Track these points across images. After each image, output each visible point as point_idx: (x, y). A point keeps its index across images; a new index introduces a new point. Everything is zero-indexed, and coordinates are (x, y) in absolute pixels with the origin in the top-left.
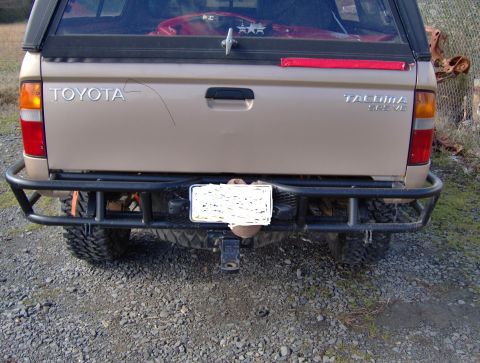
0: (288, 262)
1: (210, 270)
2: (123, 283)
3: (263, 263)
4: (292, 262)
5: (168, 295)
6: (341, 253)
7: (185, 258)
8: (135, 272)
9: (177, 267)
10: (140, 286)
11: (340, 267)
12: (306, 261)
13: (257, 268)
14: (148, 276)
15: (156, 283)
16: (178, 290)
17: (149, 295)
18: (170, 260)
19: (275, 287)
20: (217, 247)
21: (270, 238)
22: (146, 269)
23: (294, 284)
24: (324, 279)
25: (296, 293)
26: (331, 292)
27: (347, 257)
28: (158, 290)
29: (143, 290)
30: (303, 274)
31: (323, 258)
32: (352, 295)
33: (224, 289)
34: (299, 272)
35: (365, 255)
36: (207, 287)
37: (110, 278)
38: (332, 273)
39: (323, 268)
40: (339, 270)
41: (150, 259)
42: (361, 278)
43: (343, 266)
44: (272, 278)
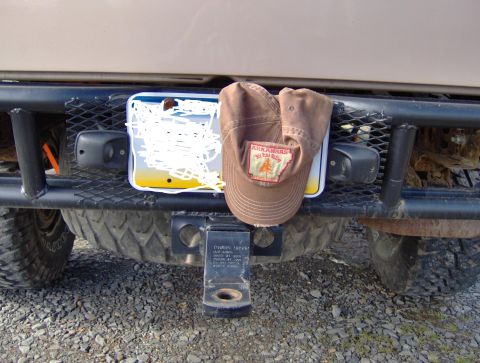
0: (316, 293)
1: (191, 307)
2: (44, 326)
3: (277, 296)
4: (323, 294)
5: (117, 349)
6: (406, 278)
7: (153, 288)
8: (69, 308)
9: (137, 301)
10: (71, 332)
11: (399, 302)
12: (343, 293)
13: (268, 304)
14: (89, 316)
15: (100, 328)
16: (136, 340)
17: (83, 349)
18: (129, 291)
19: (301, 336)
20: (195, 251)
21: (305, 242)
22: (87, 305)
23: (331, 331)
24: (379, 322)
25: (338, 348)
26: (395, 343)
27: (416, 284)
28: (100, 341)
29: (76, 340)
30: (343, 314)
31: (370, 287)
32: (431, 348)
33: (213, 339)
34: (335, 311)
35: (445, 281)
36: (185, 336)
37: (24, 319)
38: (389, 311)
39: (372, 303)
40: (400, 307)
41: (98, 288)
42: (436, 318)
43: (403, 299)
44: (294, 321)
